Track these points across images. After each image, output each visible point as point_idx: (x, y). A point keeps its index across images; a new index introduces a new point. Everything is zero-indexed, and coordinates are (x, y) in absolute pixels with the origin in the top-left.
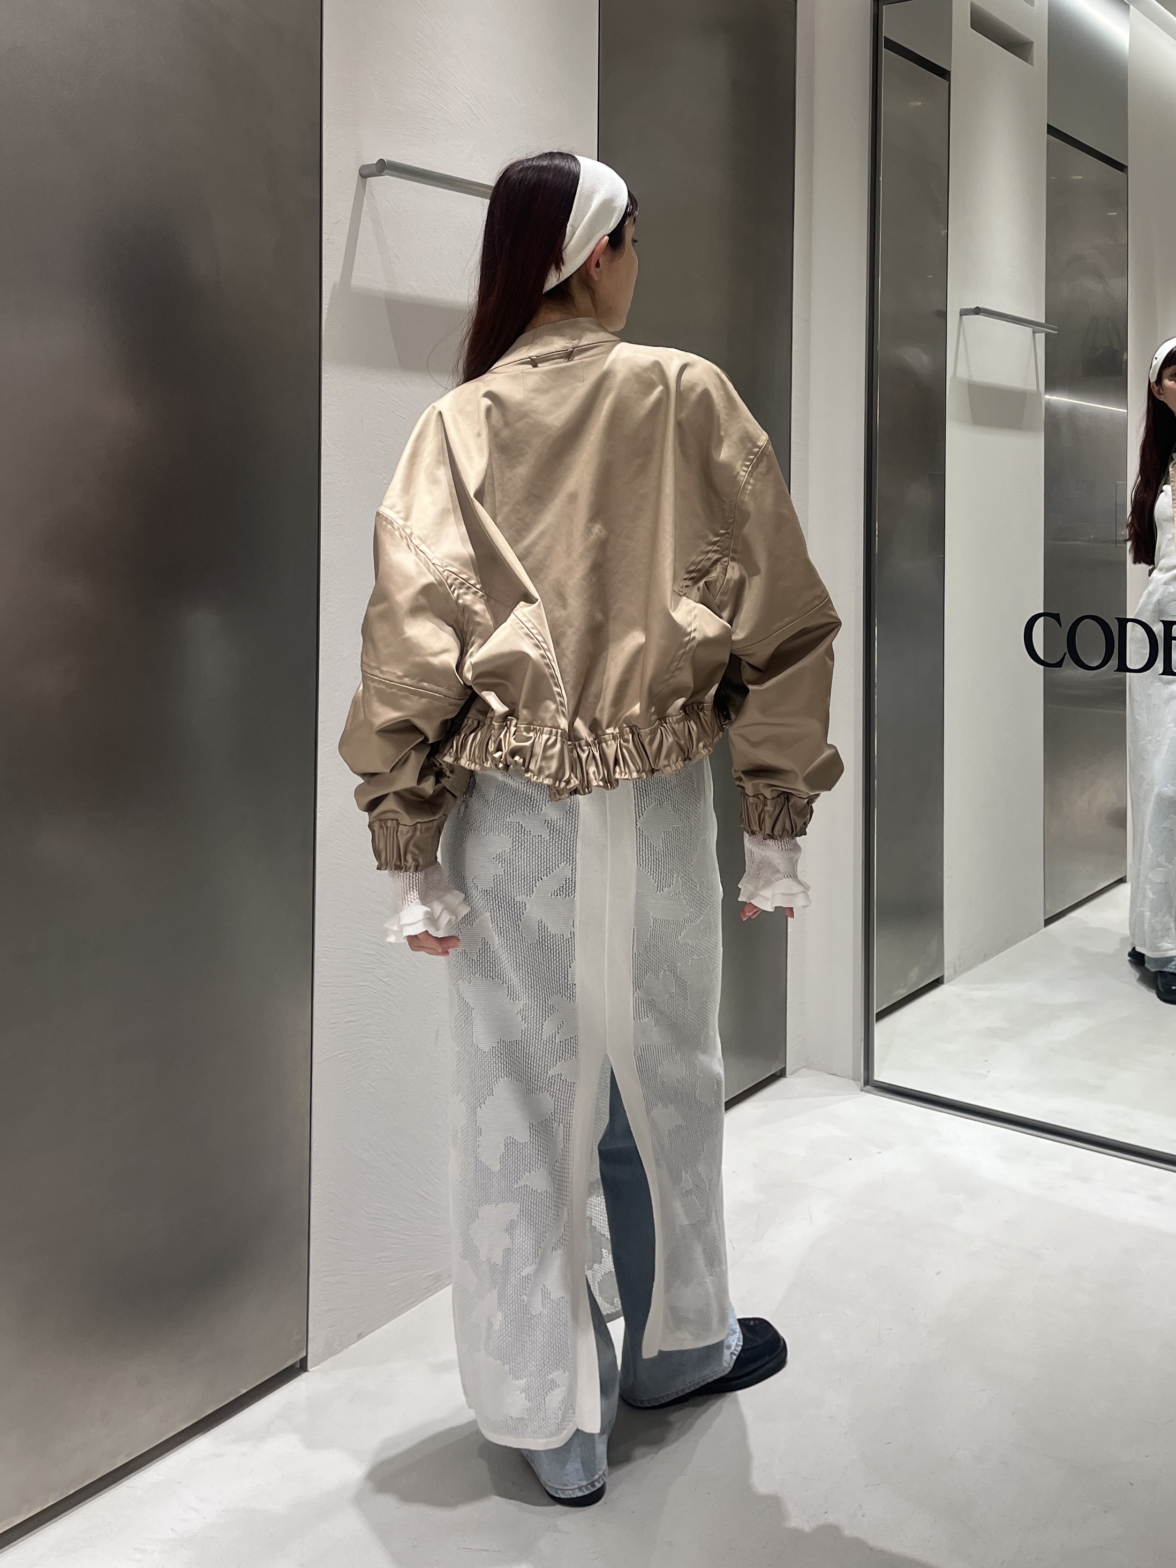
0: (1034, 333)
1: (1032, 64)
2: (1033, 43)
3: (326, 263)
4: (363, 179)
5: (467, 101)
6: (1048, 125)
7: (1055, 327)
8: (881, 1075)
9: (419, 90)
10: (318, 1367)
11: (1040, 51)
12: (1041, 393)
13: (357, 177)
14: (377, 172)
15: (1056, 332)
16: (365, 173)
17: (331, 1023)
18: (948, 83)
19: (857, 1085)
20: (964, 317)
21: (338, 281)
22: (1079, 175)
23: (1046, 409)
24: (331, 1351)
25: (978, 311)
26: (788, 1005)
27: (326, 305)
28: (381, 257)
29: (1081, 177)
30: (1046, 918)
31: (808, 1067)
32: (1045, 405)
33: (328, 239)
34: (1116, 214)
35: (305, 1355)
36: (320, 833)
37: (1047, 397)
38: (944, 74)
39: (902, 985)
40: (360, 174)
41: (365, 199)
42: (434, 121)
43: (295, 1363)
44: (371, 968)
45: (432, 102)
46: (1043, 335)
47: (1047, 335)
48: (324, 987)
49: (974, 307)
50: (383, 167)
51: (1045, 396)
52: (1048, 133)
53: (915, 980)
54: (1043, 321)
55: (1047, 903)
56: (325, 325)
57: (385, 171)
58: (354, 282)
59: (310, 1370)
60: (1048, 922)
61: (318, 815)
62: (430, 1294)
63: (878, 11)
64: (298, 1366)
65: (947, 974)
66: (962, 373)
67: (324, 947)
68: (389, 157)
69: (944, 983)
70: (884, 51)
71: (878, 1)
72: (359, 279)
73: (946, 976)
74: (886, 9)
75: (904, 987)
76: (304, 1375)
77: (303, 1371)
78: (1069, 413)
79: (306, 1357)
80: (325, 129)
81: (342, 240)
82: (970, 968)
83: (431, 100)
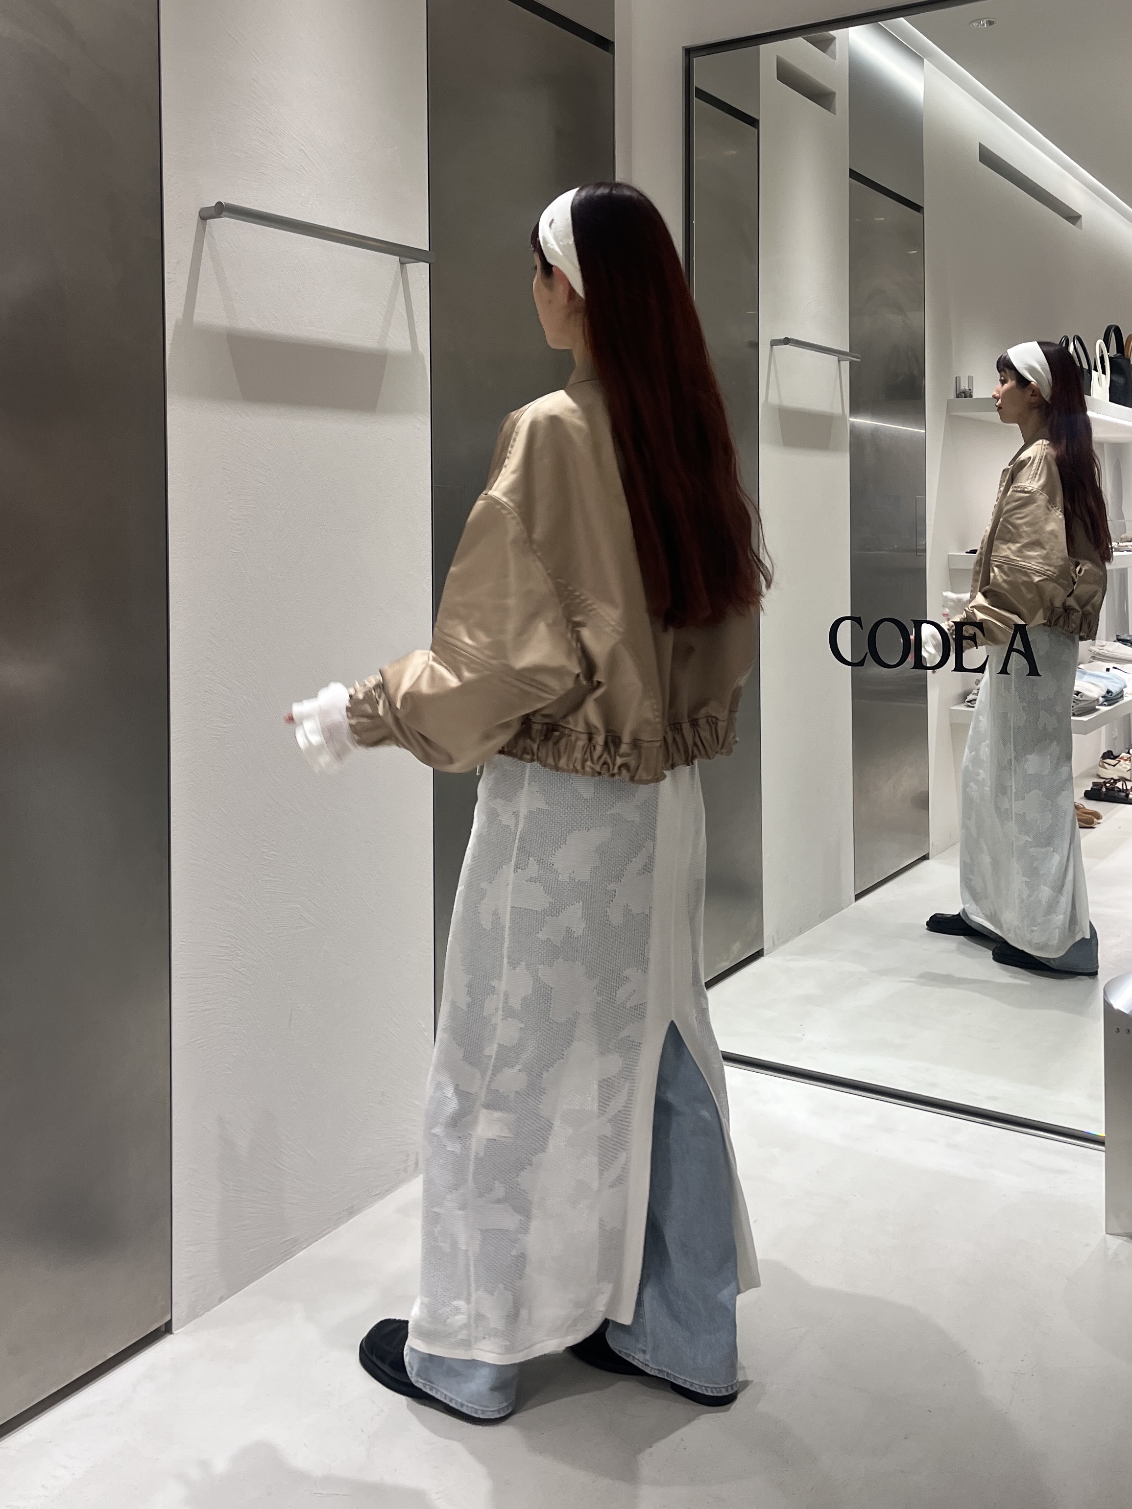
0: (839, 361)
1: (835, 113)
2: (835, 93)
3: (169, 301)
4: (203, 221)
5: (303, 148)
6: (850, 169)
7: (859, 355)
9: (256, 137)
10: (182, 1329)
11: (842, 101)
12: (847, 417)
13: (197, 219)
14: (216, 215)
15: (859, 360)
16: (205, 216)
17: (188, 1012)
18: (757, 130)
20: (774, 347)
21: (181, 319)
22: (881, 217)
23: (852, 431)
24: (193, 1314)
25: (787, 341)
27: (169, 340)
28: (222, 294)
29: (883, 219)
30: (856, 893)
32: (851, 426)
33: (170, 278)
34: (916, 252)
35: (169, 1318)
36: (175, 835)
37: (852, 419)
38: (753, 122)
39: (725, 957)
40: (200, 216)
41: (205, 240)
42: (271, 166)
43: (160, 1328)
44: (226, 959)
45: (268, 149)
46: (848, 362)
47: (852, 364)
48: (180, 981)
49: (783, 337)
50: (221, 210)
51: (850, 419)
52: (850, 177)
53: (737, 952)
54: (848, 351)
55: (857, 880)
56: (169, 359)
57: (224, 213)
58: (196, 319)
59: (175, 1330)
60: (858, 897)
61: (172, 818)
62: (288, 1257)
63: (689, 63)
64: (163, 1329)
65: (767, 945)
66: (773, 399)
67: (182, 941)
68: (226, 200)
69: (765, 955)
70: (695, 100)
71: (690, 52)
72: (204, 315)
73: (765, 948)
74: (696, 61)
75: (726, 961)
76: (169, 1338)
77: (168, 1334)
78: (872, 434)
79: (171, 1320)
80: (165, 174)
81: (184, 279)
82: (787, 941)
83: (268, 147)
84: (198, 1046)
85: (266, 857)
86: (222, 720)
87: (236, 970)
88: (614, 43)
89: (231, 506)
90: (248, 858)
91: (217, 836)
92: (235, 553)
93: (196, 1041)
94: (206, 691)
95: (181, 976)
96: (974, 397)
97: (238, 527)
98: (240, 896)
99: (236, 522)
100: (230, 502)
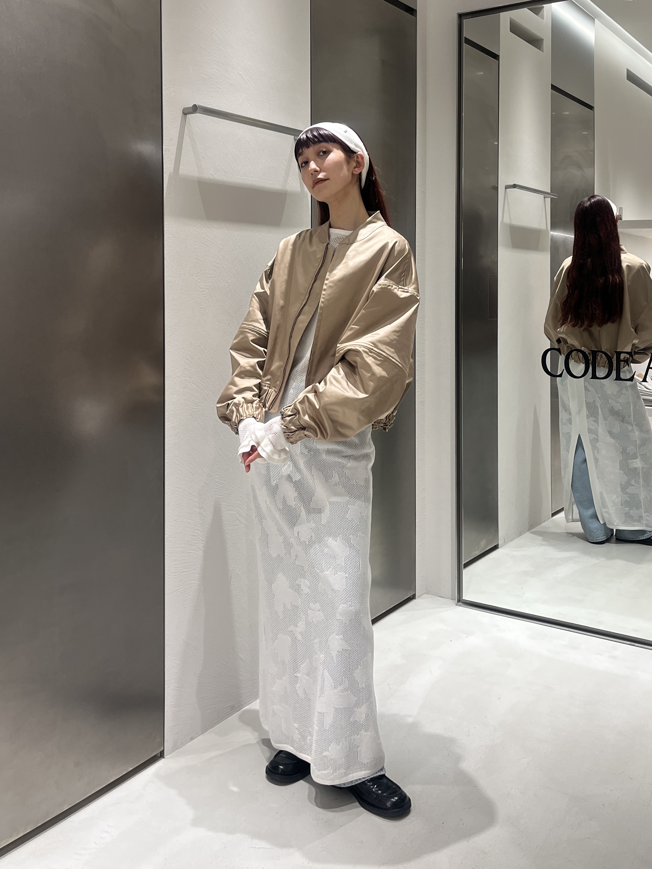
0: (544, 198)
1: (543, 51)
2: (543, 40)
3: (166, 162)
4: (185, 116)
5: (240, 72)
6: (552, 85)
7: (556, 194)
8: (467, 596)
9: (214, 67)
10: (170, 755)
11: (547, 44)
12: (548, 232)
13: (181, 114)
14: (192, 112)
15: (557, 197)
16: (186, 112)
17: (174, 573)
18: (498, 62)
20: (507, 189)
21: (172, 171)
22: (568, 112)
23: (551, 240)
24: (176, 747)
25: (515, 186)
26: (416, 561)
27: (165, 184)
28: (195, 158)
29: (568, 113)
30: (552, 513)
31: (427, 593)
32: (551, 237)
34: (587, 133)
35: (163, 749)
36: (167, 470)
37: (552, 233)
38: (496, 57)
39: (477, 549)
40: (183, 112)
41: (186, 127)
42: (222, 83)
44: (195, 542)
46: (550, 199)
47: (552, 199)
49: (513, 184)
50: (195, 109)
51: (551, 233)
52: (552, 89)
53: (483, 546)
54: (550, 192)
55: (553, 504)
56: (165, 195)
58: (181, 172)
60: (553, 515)
61: (166, 461)
62: (229, 716)
63: (461, 22)
64: (159, 755)
65: (500, 543)
66: (507, 220)
67: (170, 532)
68: (199, 103)
69: (499, 548)
70: (465, 46)
71: (461, 16)
72: (183, 170)
74: (465, 21)
75: (478, 550)
76: (162, 761)
77: (162, 758)
78: (564, 241)
80: (164, 88)
81: (174, 149)
82: (512, 540)
83: (221, 72)
84: (179, 592)
85: (217, 484)
86: (194, 404)
88: (416, 10)
89: (199, 281)
90: (208, 484)
91: (191, 471)
92: (201, 307)
93: (178, 589)
94: (185, 387)
95: (170, 552)
96: (623, 220)
97: (203, 293)
98: (203, 506)
99: (202, 290)
100: (199, 278)
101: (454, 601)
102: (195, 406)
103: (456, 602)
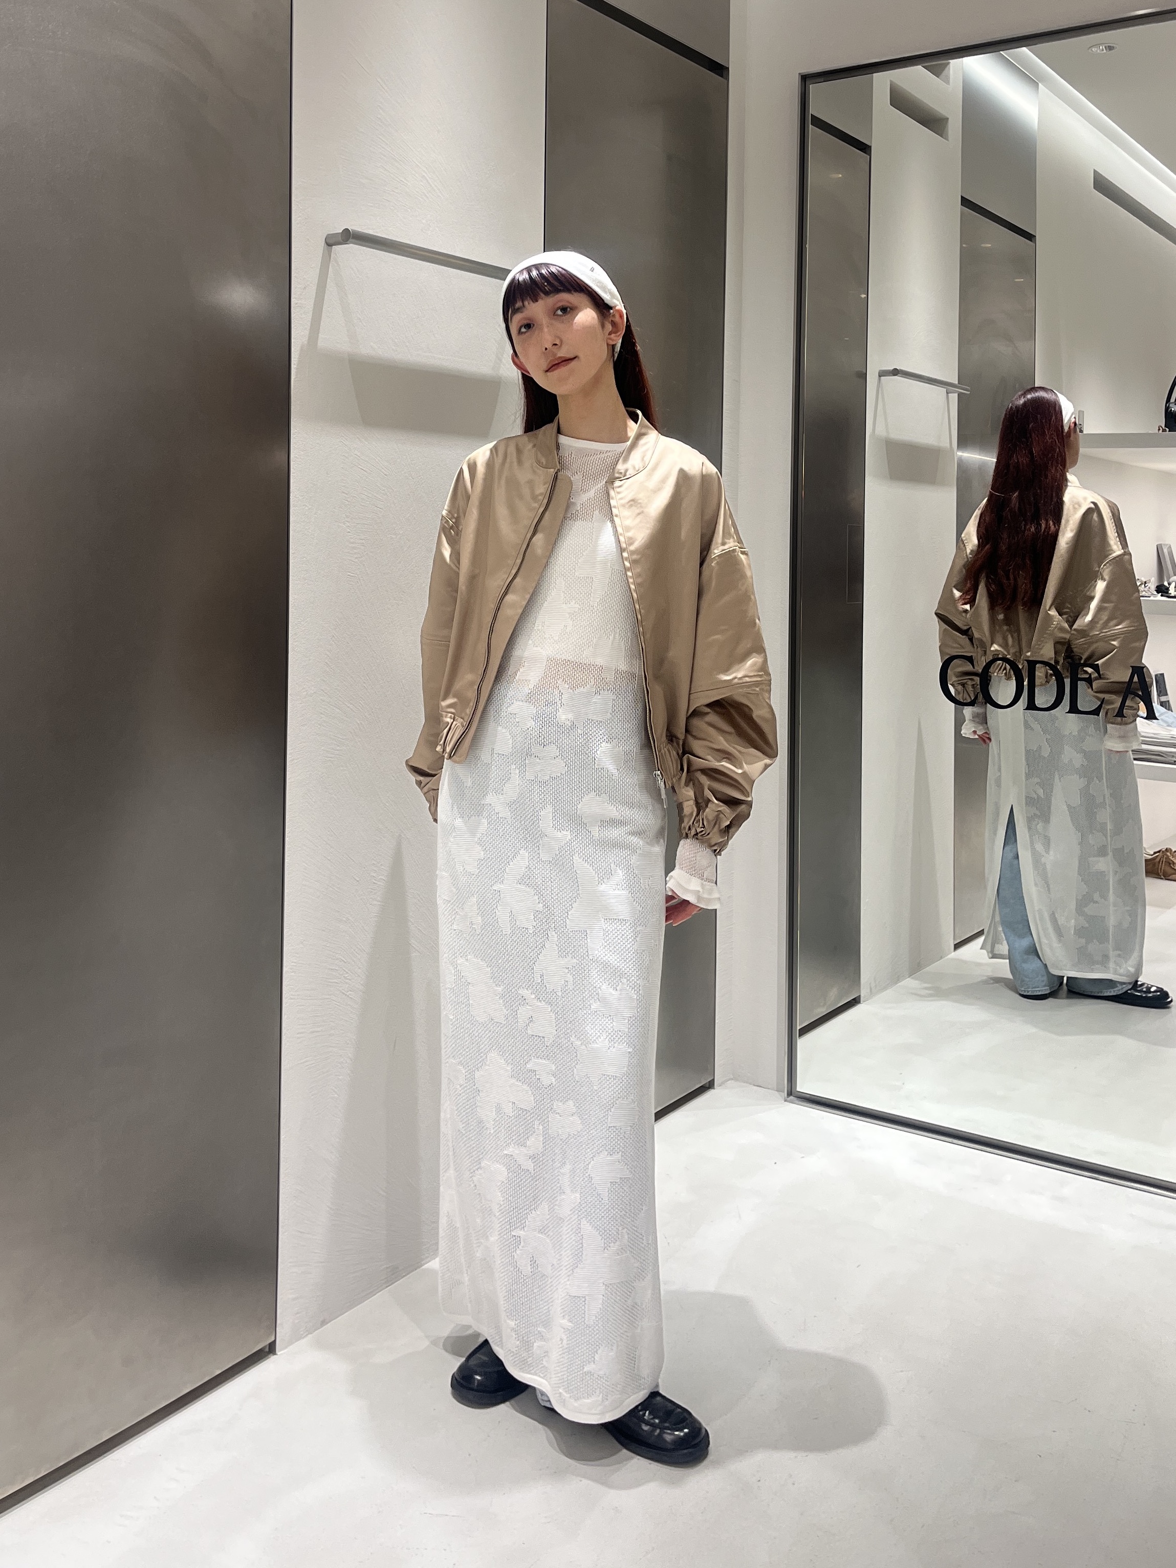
0: (947, 393)
1: (947, 140)
2: (947, 119)
3: (295, 326)
4: (329, 247)
5: (424, 174)
6: (962, 197)
7: (967, 387)
8: (803, 1086)
9: (380, 164)
10: (285, 1351)
11: (955, 126)
12: (954, 451)
13: (323, 245)
14: (342, 241)
15: (969, 393)
16: (331, 242)
17: (298, 1034)
18: (869, 157)
19: (781, 1096)
20: (882, 378)
21: (306, 342)
23: (959, 465)
24: (296, 1336)
25: (895, 372)
26: (717, 1021)
27: (295, 364)
28: (345, 320)
29: (990, 245)
30: (956, 943)
31: (735, 1079)
32: (957, 461)
33: (297, 304)
34: (1024, 280)
35: (273, 1339)
37: (960, 453)
38: (865, 148)
39: (822, 1004)
40: (326, 242)
41: (330, 267)
42: (394, 193)
43: (265, 1347)
44: (334, 982)
45: (392, 175)
46: (956, 395)
47: (960, 395)
48: (292, 999)
49: (892, 368)
50: (348, 236)
51: (958, 453)
52: (962, 204)
53: (834, 999)
54: (957, 383)
55: (957, 929)
56: (294, 383)
57: (350, 240)
58: (321, 344)
59: (278, 1353)
60: (957, 946)
61: (287, 839)
63: (804, 89)
64: (267, 1350)
65: (863, 993)
66: (881, 431)
67: (292, 962)
68: (354, 227)
69: (861, 1002)
70: (812, 130)
71: (805, 79)
72: (325, 340)
73: (862, 995)
74: (812, 88)
75: (824, 1006)
76: (273, 1358)
77: (272, 1355)
78: (980, 468)
79: (275, 1341)
80: (295, 200)
81: (309, 304)
82: (885, 988)
83: (392, 174)
84: (307, 1068)
85: (374, 881)
86: (335, 743)
87: (344, 993)
88: (728, 68)
90: (358, 881)
91: (329, 858)
92: (352, 576)
93: (304, 1063)
94: (321, 713)
97: (356, 551)
98: (349, 919)
99: (353, 545)
100: (349, 526)
101: (781, 1093)
102: (338, 746)
103: (785, 1095)
